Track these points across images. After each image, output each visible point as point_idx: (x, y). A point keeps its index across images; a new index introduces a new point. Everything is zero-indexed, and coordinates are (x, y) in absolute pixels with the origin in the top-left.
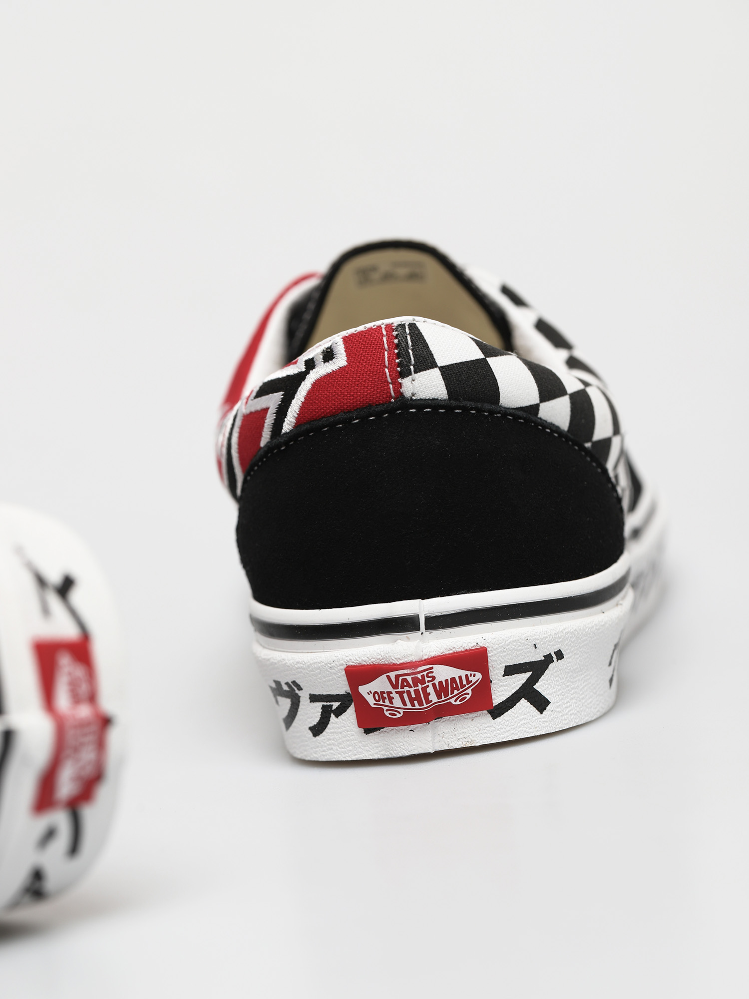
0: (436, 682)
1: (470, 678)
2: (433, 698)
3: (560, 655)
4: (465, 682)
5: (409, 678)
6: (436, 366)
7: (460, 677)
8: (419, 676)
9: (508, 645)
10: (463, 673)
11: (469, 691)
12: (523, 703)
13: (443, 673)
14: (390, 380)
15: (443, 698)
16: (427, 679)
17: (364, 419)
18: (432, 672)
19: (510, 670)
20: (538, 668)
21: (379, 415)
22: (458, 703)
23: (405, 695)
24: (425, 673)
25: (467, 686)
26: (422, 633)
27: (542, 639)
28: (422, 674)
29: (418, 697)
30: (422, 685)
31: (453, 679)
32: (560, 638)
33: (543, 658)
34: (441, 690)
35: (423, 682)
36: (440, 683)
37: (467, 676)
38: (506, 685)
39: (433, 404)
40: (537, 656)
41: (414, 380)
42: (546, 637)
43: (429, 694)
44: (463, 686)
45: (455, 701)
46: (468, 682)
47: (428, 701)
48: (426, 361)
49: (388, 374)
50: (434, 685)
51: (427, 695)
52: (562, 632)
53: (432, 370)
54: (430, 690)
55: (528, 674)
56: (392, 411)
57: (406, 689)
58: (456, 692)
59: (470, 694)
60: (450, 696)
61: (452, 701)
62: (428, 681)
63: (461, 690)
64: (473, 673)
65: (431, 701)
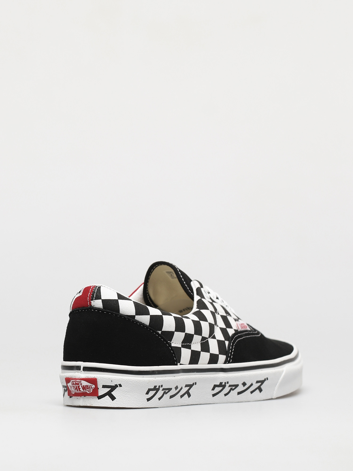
0: (82, 385)
1: (92, 386)
2: (81, 389)
3: (120, 386)
4: (90, 387)
5: (74, 382)
6: (101, 299)
7: (89, 385)
8: (77, 382)
9: (103, 379)
10: (90, 384)
11: (92, 390)
12: (107, 397)
13: (84, 383)
14: (88, 301)
15: (84, 391)
16: (79, 384)
17: (82, 310)
18: (81, 382)
19: (104, 387)
20: (113, 388)
21: (85, 310)
22: (89, 393)
23: (74, 387)
24: (79, 382)
25: (91, 388)
26: (81, 371)
27: (114, 380)
28: (78, 382)
29: (77, 389)
30: (78, 385)
31: (87, 386)
32: (120, 381)
33: (115, 385)
34: (84, 388)
35: (78, 384)
36: (83, 386)
37: (91, 385)
38: (103, 391)
39: (99, 309)
40: (113, 384)
41: (94, 302)
42: (116, 379)
43: (80, 388)
44: (90, 388)
45: (88, 392)
46: (91, 387)
47: (80, 390)
48: (98, 297)
49: (88, 299)
50: (82, 386)
51: (79, 389)
52: (121, 379)
53: (100, 300)
54: (80, 387)
55: (110, 389)
56: (88, 309)
57: (74, 386)
58: (88, 389)
59: (92, 391)
60: (86, 390)
61: (87, 392)
62: (80, 385)
63: (89, 389)
64: (92, 385)
65: (81, 391)
